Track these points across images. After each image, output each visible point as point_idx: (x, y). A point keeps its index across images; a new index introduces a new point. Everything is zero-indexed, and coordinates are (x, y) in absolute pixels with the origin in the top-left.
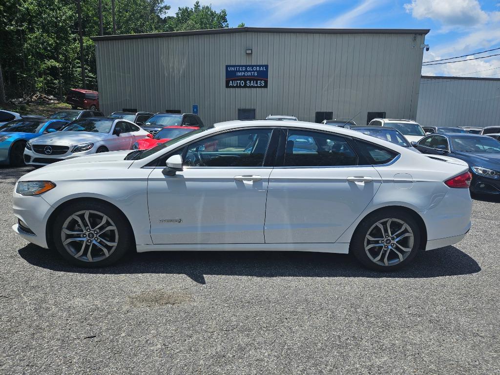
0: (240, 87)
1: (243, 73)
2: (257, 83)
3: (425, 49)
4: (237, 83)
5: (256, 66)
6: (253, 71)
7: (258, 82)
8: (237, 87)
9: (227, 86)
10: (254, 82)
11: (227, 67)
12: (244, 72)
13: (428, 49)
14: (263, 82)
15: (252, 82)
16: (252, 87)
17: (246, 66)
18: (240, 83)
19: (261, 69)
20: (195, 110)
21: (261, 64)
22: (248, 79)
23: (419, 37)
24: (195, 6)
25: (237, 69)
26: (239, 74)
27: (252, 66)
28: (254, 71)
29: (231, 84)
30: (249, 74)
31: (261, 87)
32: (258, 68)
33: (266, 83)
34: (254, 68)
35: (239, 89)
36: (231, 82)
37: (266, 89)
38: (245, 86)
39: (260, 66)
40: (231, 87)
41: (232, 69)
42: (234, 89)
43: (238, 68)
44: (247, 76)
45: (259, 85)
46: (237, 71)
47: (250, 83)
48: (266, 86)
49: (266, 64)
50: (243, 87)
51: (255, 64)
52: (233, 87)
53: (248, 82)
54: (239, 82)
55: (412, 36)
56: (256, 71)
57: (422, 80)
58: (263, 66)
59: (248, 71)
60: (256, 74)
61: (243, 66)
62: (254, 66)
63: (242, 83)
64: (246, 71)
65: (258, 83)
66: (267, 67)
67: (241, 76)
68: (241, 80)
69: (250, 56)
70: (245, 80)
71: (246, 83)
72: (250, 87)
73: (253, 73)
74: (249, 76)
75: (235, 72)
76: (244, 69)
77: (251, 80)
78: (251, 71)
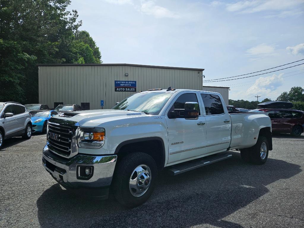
0: (122, 91)
3: (203, 77)
5: (130, 81)
7: (132, 89)
8: (121, 91)
9: (116, 90)
11: (115, 81)
12: (124, 84)
13: (204, 77)
14: (134, 89)
15: (128, 89)
16: (128, 91)
17: (125, 81)
18: (122, 89)
20: (102, 103)
21: (133, 81)
22: (126, 88)
23: (200, 72)
26: (122, 85)
27: (128, 81)
30: (127, 85)
31: (133, 91)
32: (131, 83)
33: (135, 89)
34: (129, 83)
36: (118, 89)
37: (135, 92)
38: (125, 91)
39: (132, 82)
40: (118, 91)
41: (118, 82)
42: (119, 92)
43: (121, 82)
44: (126, 86)
47: (127, 89)
49: (135, 81)
50: (124, 91)
52: (119, 91)
53: (126, 89)
55: (198, 71)
58: (134, 81)
59: (126, 84)
60: (130, 85)
61: (123, 81)
63: (124, 89)
64: (125, 83)
66: (135, 82)
67: (123, 86)
68: (123, 88)
69: (127, 77)
70: (125, 88)
71: (125, 89)
72: (127, 91)
73: (129, 85)
74: (127, 86)
75: (120, 84)
76: (124, 82)
77: (128, 88)
78: (128, 84)
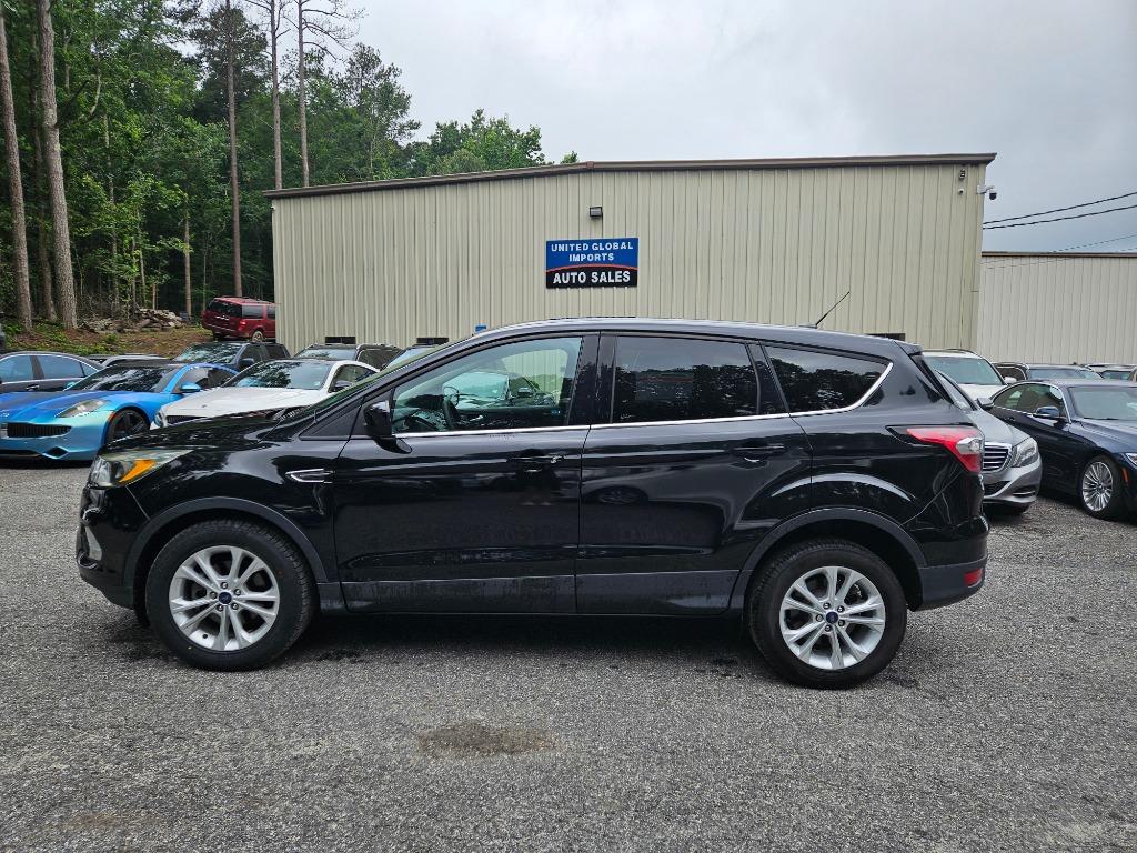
0: (578, 285)
1: (583, 257)
2: (613, 277)
3: (987, 196)
4: (571, 277)
5: (612, 241)
6: (605, 251)
7: (617, 273)
8: (570, 285)
9: (550, 284)
10: (607, 275)
11: (549, 244)
12: (586, 253)
13: (993, 196)
14: (627, 274)
15: (604, 274)
16: (603, 285)
17: (590, 242)
18: (577, 277)
19: (623, 246)
21: (622, 237)
22: (595, 269)
23: (970, 173)
24: (474, 118)
25: (569, 248)
26: (576, 258)
27: (604, 242)
28: (608, 252)
29: (557, 279)
30: (597, 257)
31: (622, 285)
32: (616, 246)
33: (634, 275)
34: (608, 246)
35: (575, 290)
36: (557, 275)
37: (633, 289)
38: (588, 284)
39: (620, 241)
40: (557, 286)
41: (561, 248)
42: (564, 290)
43: (572, 246)
44: (594, 262)
45: (617, 280)
46: (570, 252)
47: (599, 277)
48: (633, 282)
49: (633, 236)
50: (583, 286)
51: (611, 237)
52: (562, 286)
53: (595, 274)
54: (574, 274)
55: (956, 171)
56: (612, 251)
57: (984, 260)
58: (626, 240)
59: (594, 253)
60: (611, 257)
61: (582, 242)
62: (607, 241)
63: (582, 277)
64: (590, 251)
65: (617, 276)
66: (634, 242)
67: (580, 262)
68: (579, 271)
69: (599, 222)
70: (588, 271)
71: (589, 277)
72: (598, 285)
73: (604, 255)
74: (597, 262)
75: (566, 254)
76: (586, 247)
77: (599, 271)
78: (600, 252)
